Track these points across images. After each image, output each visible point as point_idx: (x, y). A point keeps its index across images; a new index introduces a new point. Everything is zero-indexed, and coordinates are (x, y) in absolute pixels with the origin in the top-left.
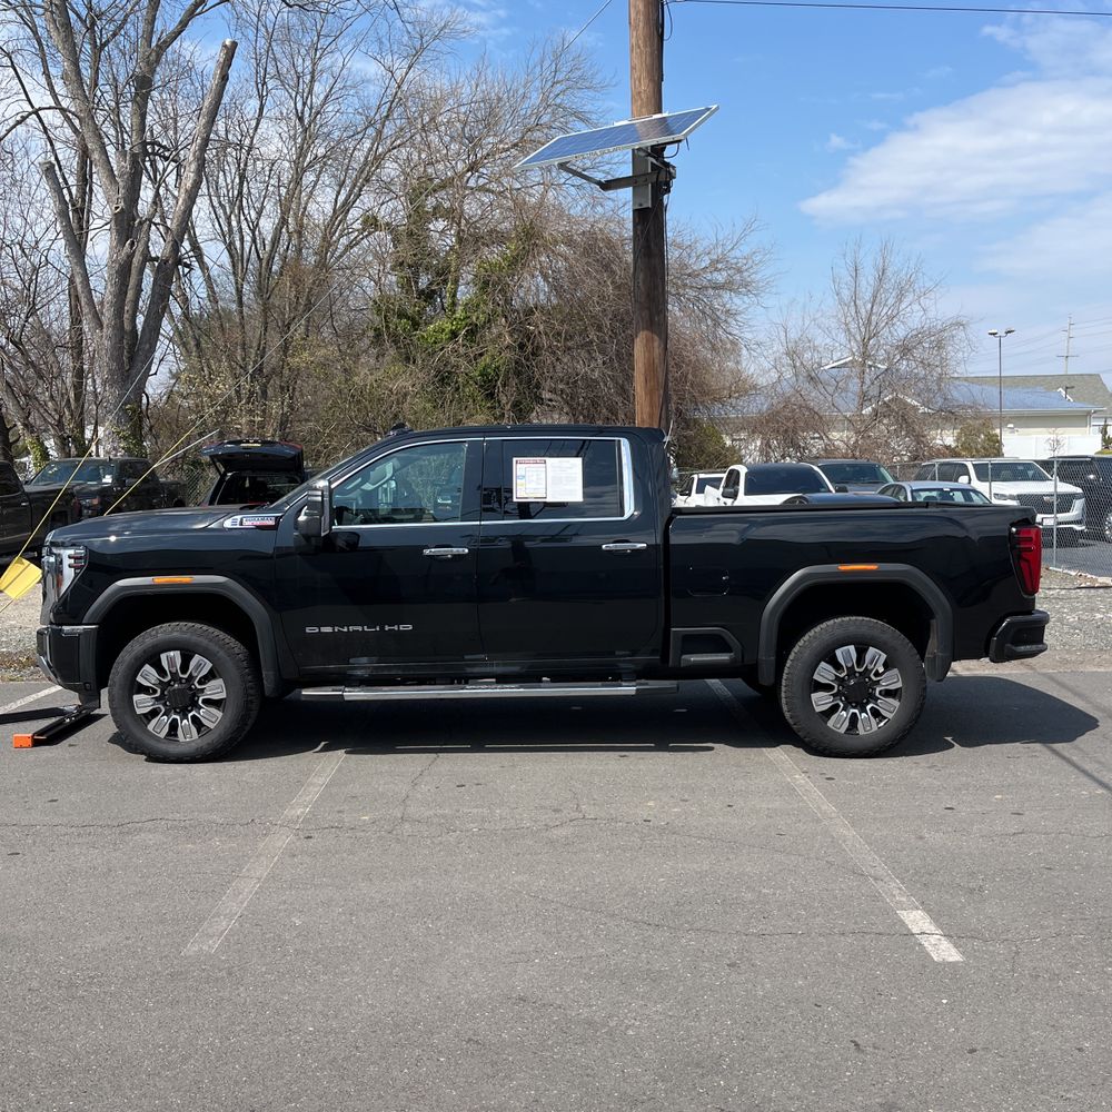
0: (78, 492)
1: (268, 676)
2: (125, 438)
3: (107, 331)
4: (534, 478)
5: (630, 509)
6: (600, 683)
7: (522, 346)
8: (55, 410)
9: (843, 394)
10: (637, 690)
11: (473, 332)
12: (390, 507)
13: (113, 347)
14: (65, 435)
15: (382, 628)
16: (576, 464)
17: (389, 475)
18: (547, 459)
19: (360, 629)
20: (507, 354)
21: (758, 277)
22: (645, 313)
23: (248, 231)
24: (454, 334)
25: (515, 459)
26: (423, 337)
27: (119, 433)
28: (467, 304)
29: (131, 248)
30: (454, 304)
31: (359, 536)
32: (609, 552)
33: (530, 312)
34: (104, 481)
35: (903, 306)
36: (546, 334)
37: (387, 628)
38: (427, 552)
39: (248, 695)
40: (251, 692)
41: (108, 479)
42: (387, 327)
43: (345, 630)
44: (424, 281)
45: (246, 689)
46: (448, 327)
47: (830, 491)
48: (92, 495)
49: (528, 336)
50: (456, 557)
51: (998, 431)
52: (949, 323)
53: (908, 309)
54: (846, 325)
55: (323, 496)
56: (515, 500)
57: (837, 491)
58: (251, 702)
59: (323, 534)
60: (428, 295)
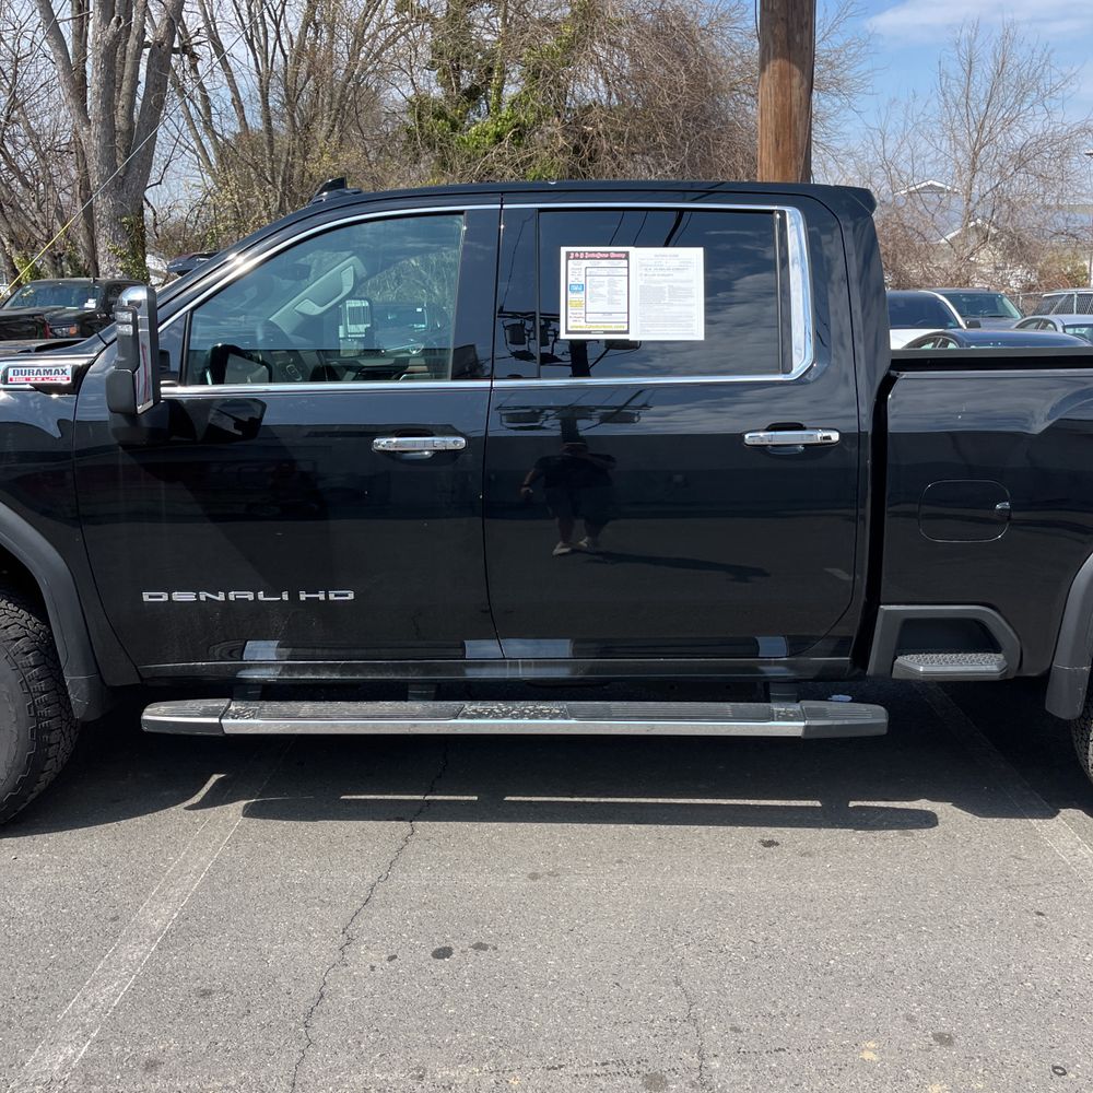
0: (51, 319)
1: (77, 683)
2: (123, 257)
3: (96, 129)
4: (604, 290)
5: (802, 357)
6: (727, 706)
7: (577, 150)
8: (44, 224)
9: (946, 214)
10: (807, 727)
11: (520, 133)
12: (362, 347)
13: (103, 147)
14: (56, 253)
15: (294, 596)
16: (690, 260)
17: (347, 289)
18: (631, 250)
19: (250, 596)
20: (562, 159)
21: (851, 74)
22: (780, 30)
23: (272, 23)
24: (499, 137)
25: (564, 250)
26: (463, 141)
27: (115, 251)
28: (514, 101)
29: (118, 26)
30: (499, 102)
31: (264, 406)
32: (761, 449)
33: (588, 109)
34: (86, 305)
35: (1025, 106)
36: (607, 134)
37: (303, 596)
38: (382, 443)
39: (38, 718)
40: (44, 711)
41: (91, 304)
42: (421, 127)
43: (221, 597)
44: (466, 80)
45: (33, 708)
46: (492, 129)
47: (960, 327)
48: (68, 322)
49: (585, 137)
50: (440, 455)
51: (1087, 263)
52: (1075, 128)
53: (1030, 112)
54: (952, 130)
55: (135, 323)
56: (563, 336)
57: (968, 326)
58: (49, 730)
59: (140, 409)
60: (473, 94)
